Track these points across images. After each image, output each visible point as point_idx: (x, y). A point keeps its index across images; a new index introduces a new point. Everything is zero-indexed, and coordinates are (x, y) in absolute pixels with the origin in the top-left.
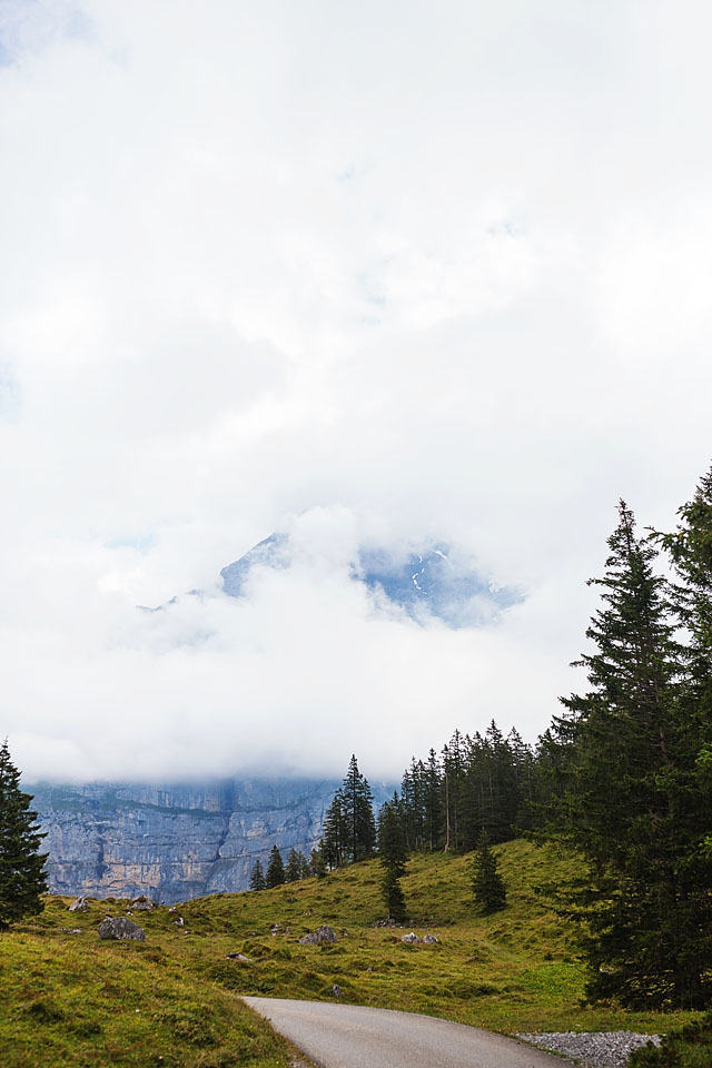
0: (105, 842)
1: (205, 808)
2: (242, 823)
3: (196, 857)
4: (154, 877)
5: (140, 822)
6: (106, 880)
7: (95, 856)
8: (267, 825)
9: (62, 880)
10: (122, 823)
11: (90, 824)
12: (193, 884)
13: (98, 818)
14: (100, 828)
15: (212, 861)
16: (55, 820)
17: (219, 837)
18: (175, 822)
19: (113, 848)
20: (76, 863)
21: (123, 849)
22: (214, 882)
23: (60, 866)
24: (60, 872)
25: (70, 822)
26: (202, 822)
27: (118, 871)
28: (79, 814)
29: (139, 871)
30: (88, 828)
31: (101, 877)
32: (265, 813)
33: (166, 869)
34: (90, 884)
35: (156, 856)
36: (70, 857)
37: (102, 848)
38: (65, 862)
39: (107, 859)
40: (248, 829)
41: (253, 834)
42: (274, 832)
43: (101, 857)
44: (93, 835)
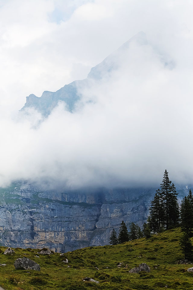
0: (34, 220)
1: (87, 202)
2: (108, 210)
3: (83, 228)
4: (61, 238)
5: (52, 210)
6: (36, 240)
7: (29, 227)
8: (122, 211)
9: (13, 239)
10: (43, 210)
11: (26, 210)
12: (83, 242)
13: (30, 207)
14: (31, 213)
15: (92, 230)
16: (7, 209)
17: (96, 218)
18: (71, 209)
19: (38, 223)
20: (19, 231)
21: (44, 224)
22: (94, 241)
23: (12, 233)
24: (12, 236)
25: (15, 209)
26: (86, 210)
27: (42, 235)
28: (20, 206)
29: (53, 235)
30: (24, 213)
31: (33, 238)
32: (120, 204)
33: (68, 234)
34: (28, 242)
35: (62, 227)
36: (16, 228)
37: (33, 223)
38: (14, 230)
39: (36, 229)
40: (111, 213)
41: (114, 215)
42: (126, 214)
43: (32, 228)
44: (28, 216)
